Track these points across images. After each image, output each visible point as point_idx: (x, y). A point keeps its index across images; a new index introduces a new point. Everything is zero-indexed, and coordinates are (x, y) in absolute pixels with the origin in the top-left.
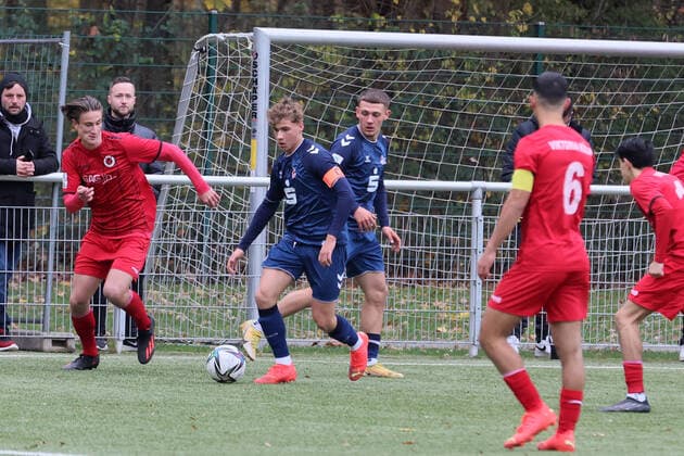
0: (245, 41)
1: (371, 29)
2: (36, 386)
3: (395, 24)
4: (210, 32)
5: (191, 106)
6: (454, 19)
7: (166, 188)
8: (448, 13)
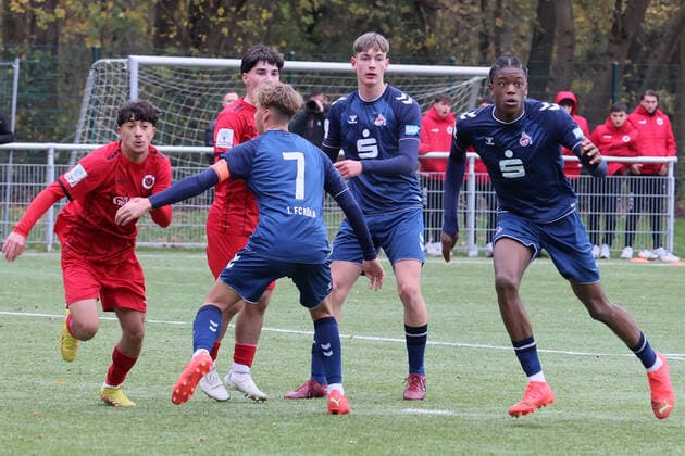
0: (123, 65)
1: (190, 56)
2: (6, 272)
3: (204, 53)
4: (100, 58)
5: (90, 103)
6: (239, 50)
7: (75, 153)
8: (236, 47)
